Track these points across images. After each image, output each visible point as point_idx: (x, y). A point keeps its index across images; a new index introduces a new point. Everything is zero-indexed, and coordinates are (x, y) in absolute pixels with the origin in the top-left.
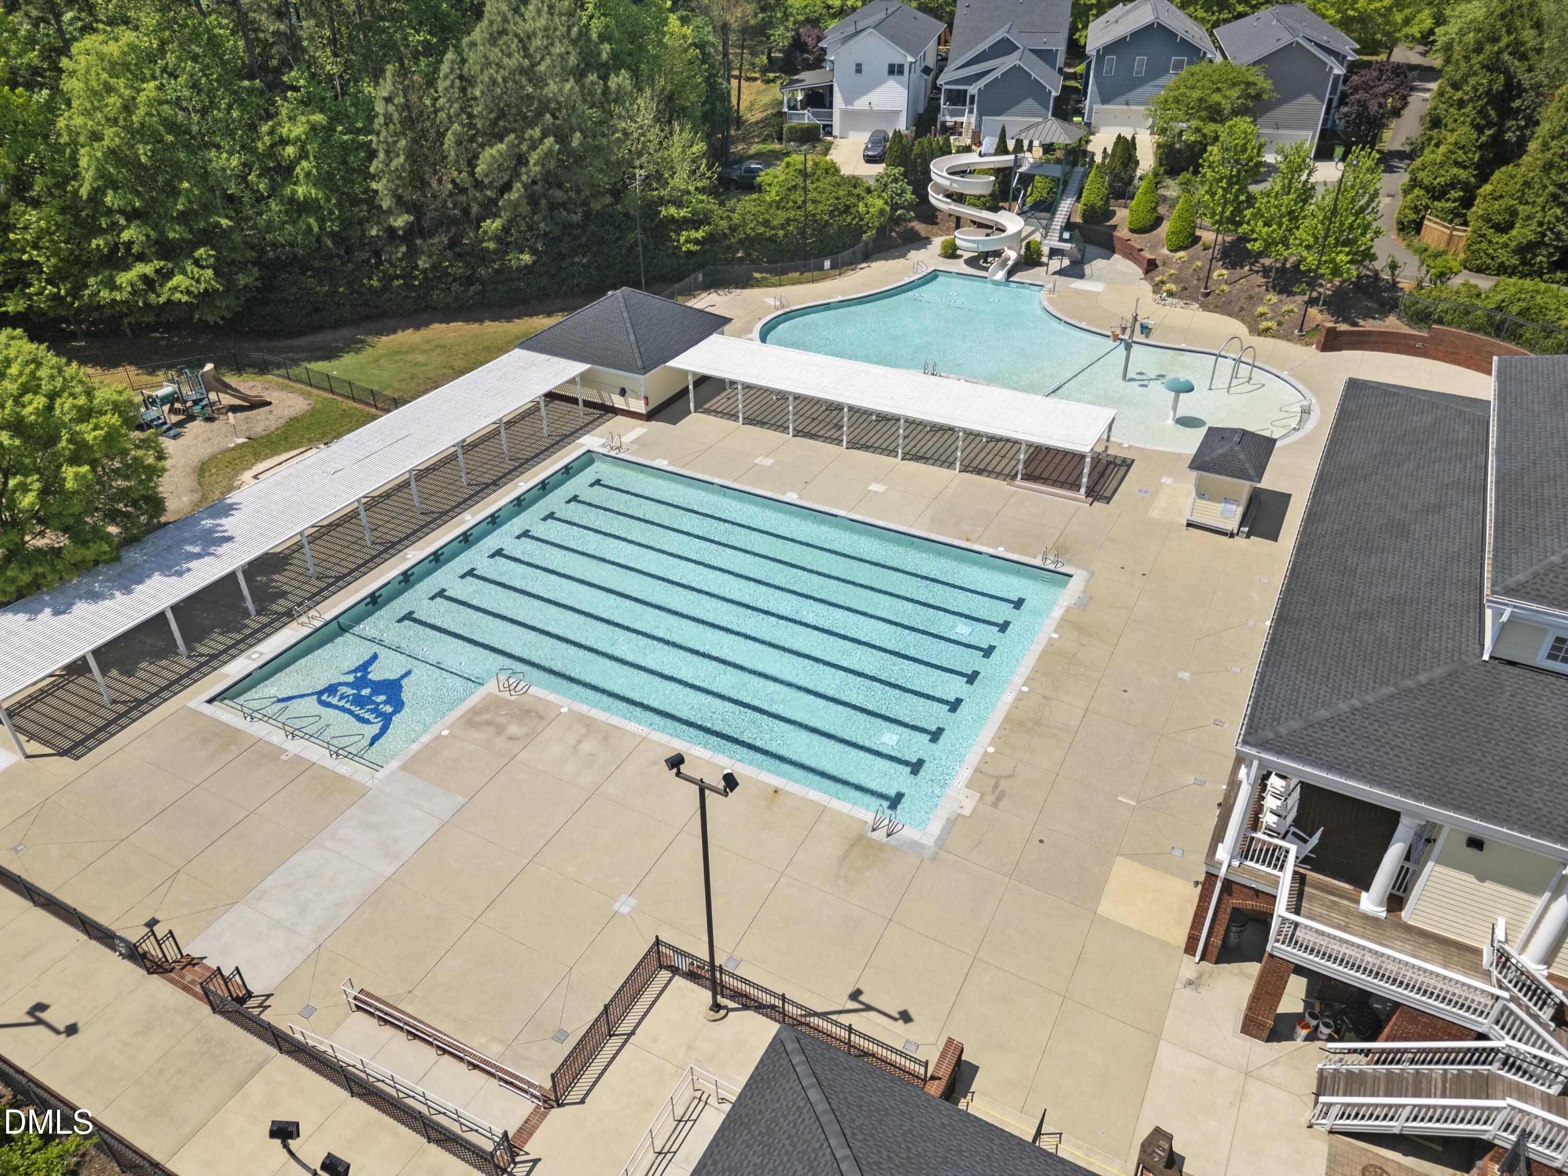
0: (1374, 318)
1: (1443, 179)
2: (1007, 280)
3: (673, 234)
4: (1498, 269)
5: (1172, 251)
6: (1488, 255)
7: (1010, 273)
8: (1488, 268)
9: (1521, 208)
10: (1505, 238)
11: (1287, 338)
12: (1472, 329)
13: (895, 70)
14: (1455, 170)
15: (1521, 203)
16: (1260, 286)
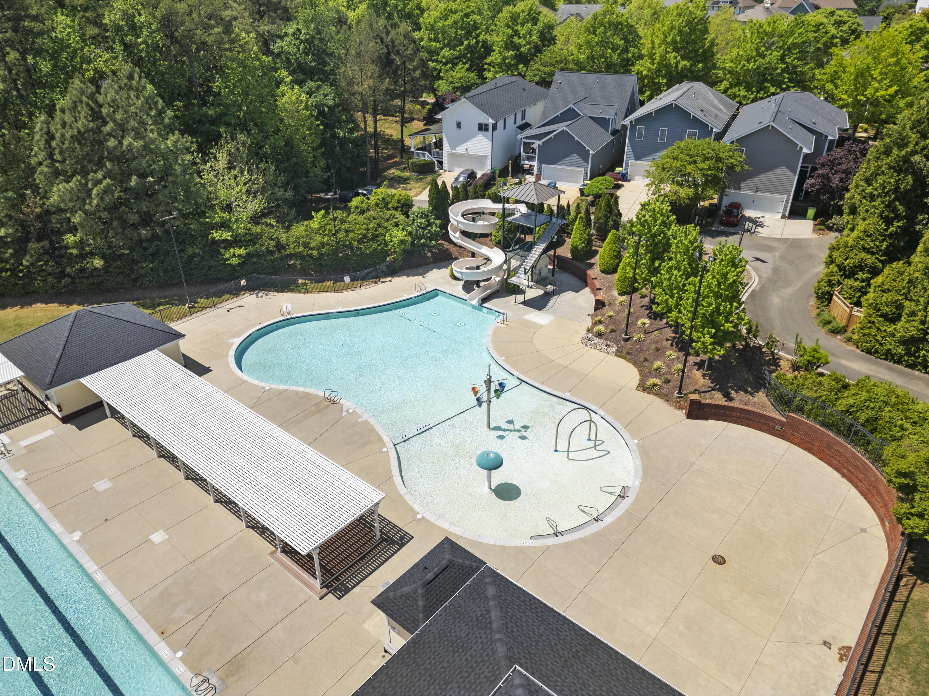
0: (746, 392)
1: (853, 261)
2: (481, 305)
3: (222, 251)
4: (886, 355)
5: (619, 294)
6: (877, 340)
7: (485, 300)
8: (877, 352)
9: (907, 303)
10: (891, 328)
11: (667, 398)
12: (823, 424)
13: (483, 128)
14: (863, 255)
15: (906, 299)
16: (667, 340)
